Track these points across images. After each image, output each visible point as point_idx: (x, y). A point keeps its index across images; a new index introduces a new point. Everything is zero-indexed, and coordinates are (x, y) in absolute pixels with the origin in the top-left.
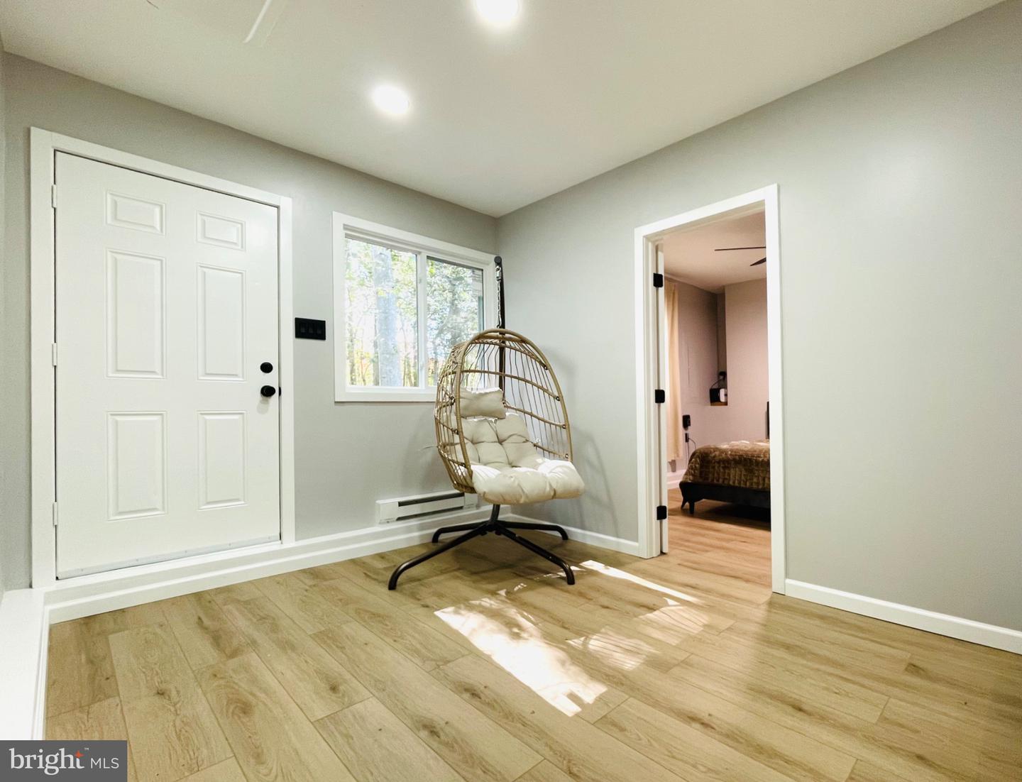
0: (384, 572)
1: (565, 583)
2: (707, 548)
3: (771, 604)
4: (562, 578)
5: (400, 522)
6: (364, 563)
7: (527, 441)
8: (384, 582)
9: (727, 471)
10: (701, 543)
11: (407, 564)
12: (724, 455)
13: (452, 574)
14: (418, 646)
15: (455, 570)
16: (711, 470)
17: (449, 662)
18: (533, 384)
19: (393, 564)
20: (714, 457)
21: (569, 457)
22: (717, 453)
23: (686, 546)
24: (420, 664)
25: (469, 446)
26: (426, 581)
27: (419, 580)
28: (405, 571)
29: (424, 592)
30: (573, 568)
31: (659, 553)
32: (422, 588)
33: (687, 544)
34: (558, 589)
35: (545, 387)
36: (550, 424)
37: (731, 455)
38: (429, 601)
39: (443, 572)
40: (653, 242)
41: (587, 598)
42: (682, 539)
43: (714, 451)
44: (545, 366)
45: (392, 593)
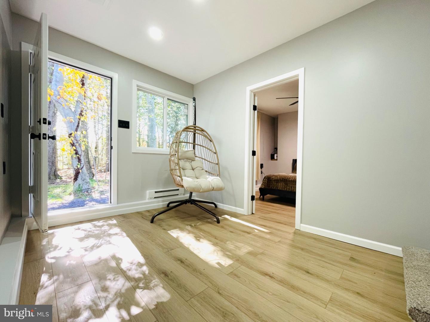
0: (149, 217)
1: (216, 223)
2: (269, 212)
3: (295, 233)
4: (215, 221)
5: (155, 199)
6: (142, 213)
7: (203, 169)
8: (149, 220)
9: (277, 184)
10: (267, 211)
11: (158, 213)
12: (276, 178)
13: (174, 218)
14: (161, 244)
15: (175, 217)
16: (271, 183)
17: (172, 249)
18: (206, 148)
19: (152, 214)
20: (273, 178)
21: (219, 175)
22: (274, 177)
23: (262, 211)
24: (162, 250)
25: (182, 170)
26: (164, 220)
27: (162, 220)
28: (157, 217)
29: (163, 224)
30: (219, 218)
31: (251, 213)
32: (163, 223)
33: (262, 210)
34: (214, 225)
35: (210, 149)
36: (212, 163)
37: (279, 178)
38: (165, 227)
39: (171, 217)
40: (254, 93)
41: (224, 228)
42: (260, 209)
43: (273, 176)
44: (211, 141)
45: (152, 224)
